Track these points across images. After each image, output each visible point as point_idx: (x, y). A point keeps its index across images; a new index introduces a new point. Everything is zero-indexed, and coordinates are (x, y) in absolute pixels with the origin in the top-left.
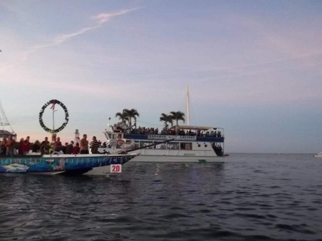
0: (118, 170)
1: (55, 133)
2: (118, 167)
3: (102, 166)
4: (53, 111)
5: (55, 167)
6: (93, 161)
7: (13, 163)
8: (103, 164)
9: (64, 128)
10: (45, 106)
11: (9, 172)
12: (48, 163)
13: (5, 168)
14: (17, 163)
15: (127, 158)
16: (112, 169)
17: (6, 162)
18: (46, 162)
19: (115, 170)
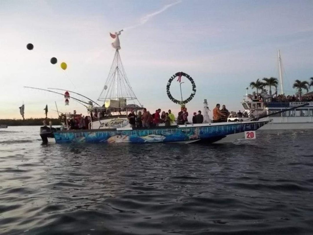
0: (252, 136)
1: (184, 104)
2: (252, 134)
3: (236, 133)
4: (180, 83)
5: (190, 136)
6: (227, 129)
7: (150, 134)
8: (238, 131)
9: (192, 98)
10: (172, 79)
11: (147, 143)
12: (184, 132)
13: (142, 138)
14: (153, 134)
15: (260, 124)
16: (246, 135)
17: (144, 133)
18: (182, 131)
19: (250, 136)
